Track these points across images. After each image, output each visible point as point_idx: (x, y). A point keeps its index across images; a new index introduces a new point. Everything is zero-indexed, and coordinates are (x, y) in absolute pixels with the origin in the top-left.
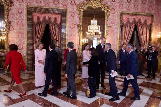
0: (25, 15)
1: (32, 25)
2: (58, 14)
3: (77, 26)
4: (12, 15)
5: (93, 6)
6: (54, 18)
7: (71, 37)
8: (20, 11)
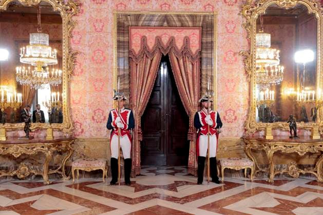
0: (112, 35)
1: (129, 58)
2: (194, 27)
3: (240, 58)
4: (78, 37)
5: (284, 3)
6: (183, 39)
7: (226, 86)
8: (99, 26)
